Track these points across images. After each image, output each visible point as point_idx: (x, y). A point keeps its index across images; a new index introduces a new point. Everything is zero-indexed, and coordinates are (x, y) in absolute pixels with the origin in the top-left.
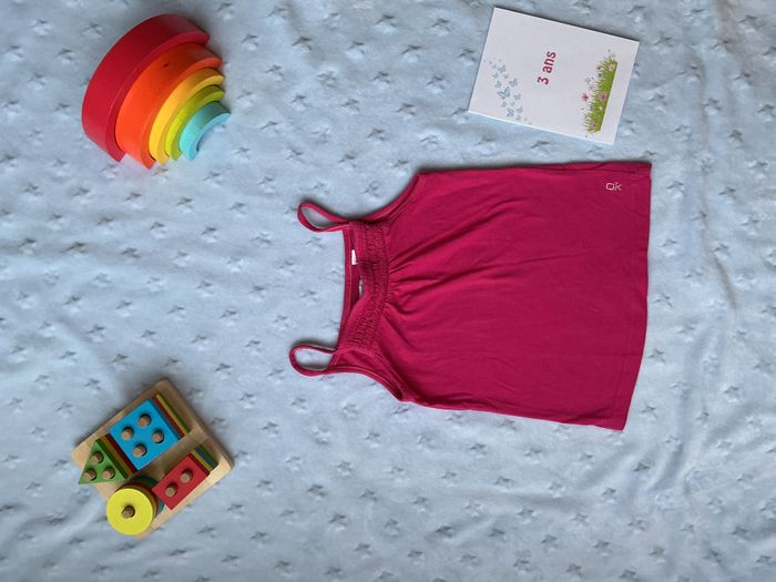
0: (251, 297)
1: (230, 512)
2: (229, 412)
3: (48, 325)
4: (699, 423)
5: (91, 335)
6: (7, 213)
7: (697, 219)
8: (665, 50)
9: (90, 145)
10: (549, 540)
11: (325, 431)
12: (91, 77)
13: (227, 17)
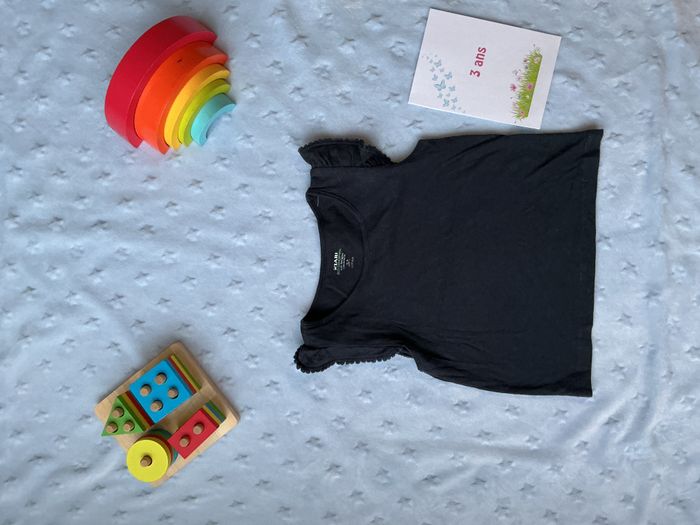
0: (255, 268)
1: (237, 462)
2: (236, 371)
3: (74, 294)
4: (664, 380)
5: (112, 303)
6: (37, 195)
7: (659, 193)
8: (629, 42)
9: (111, 133)
10: (527, 488)
11: (322, 388)
12: (112, 74)
13: (233, 18)
